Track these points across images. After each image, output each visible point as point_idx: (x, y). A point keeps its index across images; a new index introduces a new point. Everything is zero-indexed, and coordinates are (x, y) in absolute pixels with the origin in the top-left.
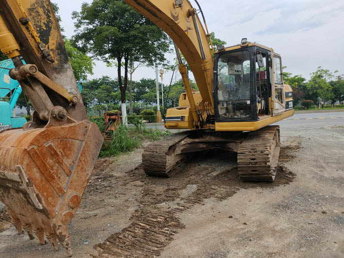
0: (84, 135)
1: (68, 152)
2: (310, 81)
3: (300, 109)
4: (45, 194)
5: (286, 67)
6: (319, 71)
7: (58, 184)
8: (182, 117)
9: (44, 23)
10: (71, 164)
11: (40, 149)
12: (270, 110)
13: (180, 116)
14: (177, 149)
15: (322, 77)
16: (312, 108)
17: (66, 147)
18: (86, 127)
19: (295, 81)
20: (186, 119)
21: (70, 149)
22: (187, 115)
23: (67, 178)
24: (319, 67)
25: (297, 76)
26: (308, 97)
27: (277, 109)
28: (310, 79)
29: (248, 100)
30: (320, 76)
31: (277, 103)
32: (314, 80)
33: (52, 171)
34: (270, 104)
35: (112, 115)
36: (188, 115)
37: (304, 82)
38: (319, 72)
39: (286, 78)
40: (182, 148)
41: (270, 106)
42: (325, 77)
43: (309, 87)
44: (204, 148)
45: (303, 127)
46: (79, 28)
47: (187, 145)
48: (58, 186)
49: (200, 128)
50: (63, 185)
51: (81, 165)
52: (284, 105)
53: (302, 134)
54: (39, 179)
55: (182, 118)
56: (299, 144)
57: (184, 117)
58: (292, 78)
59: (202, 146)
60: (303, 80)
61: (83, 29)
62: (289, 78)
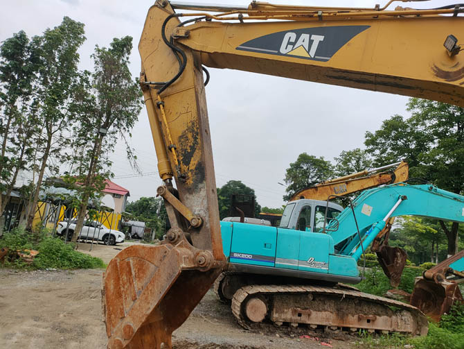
0: (161, 260)
1: (141, 275)
4: (111, 308)
7: (122, 304)
9: (190, 146)
10: (139, 289)
11: (122, 262)
17: (141, 269)
18: (166, 252)
21: (144, 272)
23: (132, 302)
33: (122, 289)
48: (121, 307)
50: (127, 308)
51: (146, 293)
54: (112, 291)
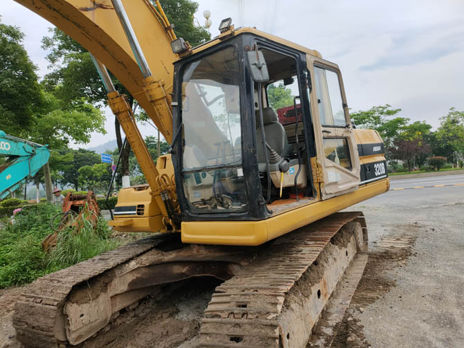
2: (440, 129)
3: (427, 170)
5: (400, 110)
6: (452, 113)
8: (139, 206)
12: (316, 186)
13: (136, 204)
14: (116, 281)
15: (458, 122)
16: (446, 168)
19: (416, 130)
20: (146, 211)
22: (147, 203)
24: (452, 109)
25: (419, 122)
26: (440, 152)
27: (336, 183)
28: (440, 126)
29: (238, 166)
30: (454, 122)
31: (334, 169)
32: (446, 127)
34: (314, 173)
35: (80, 198)
36: (150, 202)
37: (432, 130)
38: (452, 116)
39: (402, 126)
40: (130, 278)
41: (315, 177)
42: (461, 122)
43: (439, 138)
44: (182, 274)
45: (426, 203)
46: (56, 63)
47: (144, 270)
49: (174, 230)
52: (356, 171)
53: (421, 218)
55: (140, 208)
56: (411, 243)
57: (143, 206)
58: (411, 125)
59: (178, 270)
60: (428, 127)
61: (61, 63)
62: (407, 125)
